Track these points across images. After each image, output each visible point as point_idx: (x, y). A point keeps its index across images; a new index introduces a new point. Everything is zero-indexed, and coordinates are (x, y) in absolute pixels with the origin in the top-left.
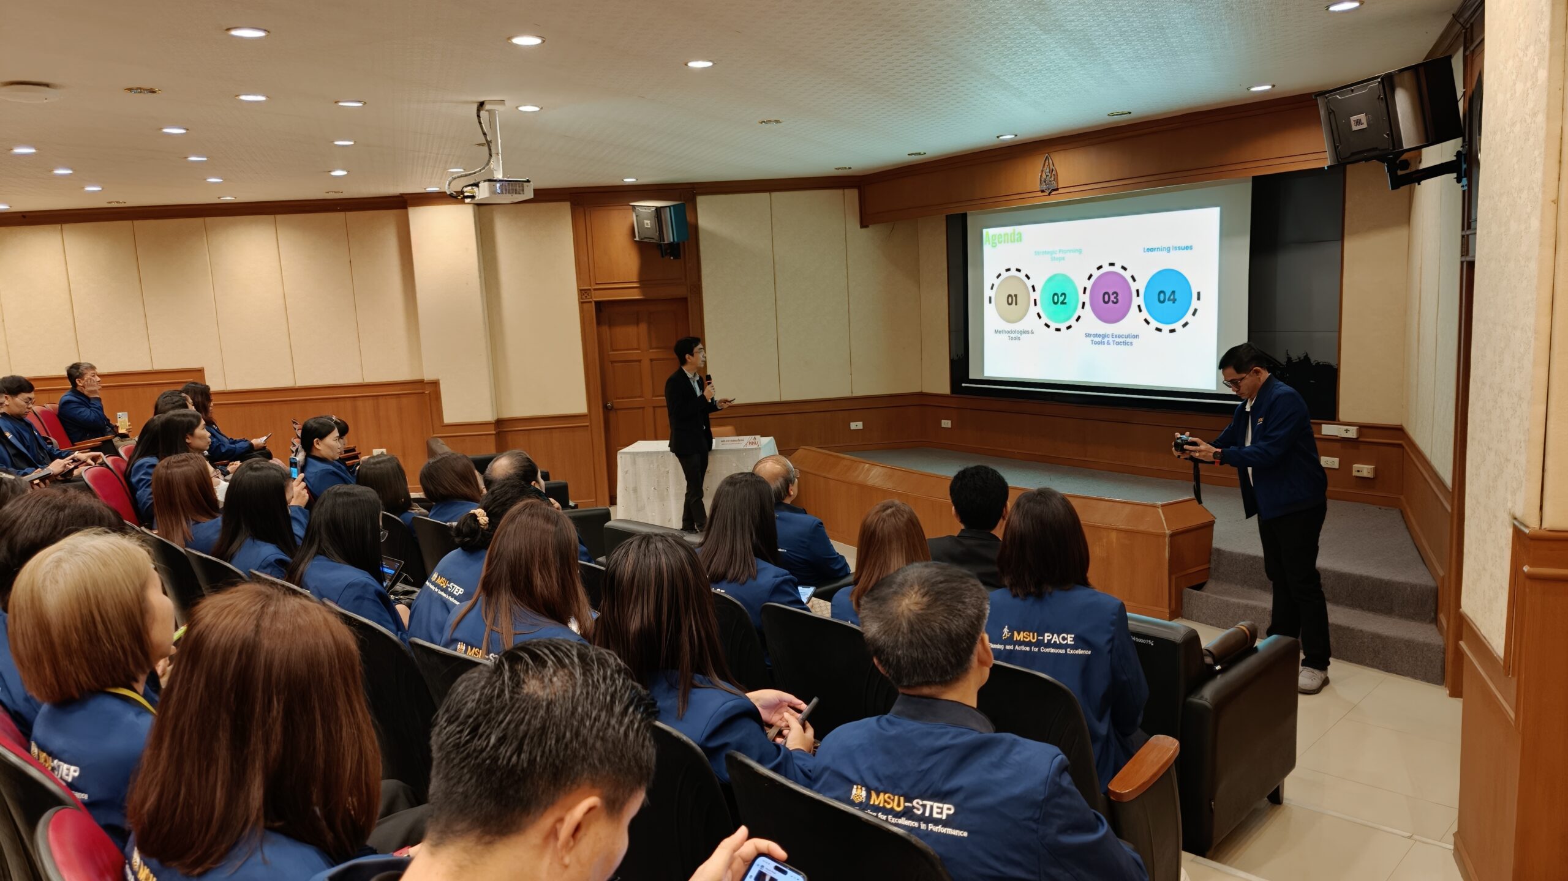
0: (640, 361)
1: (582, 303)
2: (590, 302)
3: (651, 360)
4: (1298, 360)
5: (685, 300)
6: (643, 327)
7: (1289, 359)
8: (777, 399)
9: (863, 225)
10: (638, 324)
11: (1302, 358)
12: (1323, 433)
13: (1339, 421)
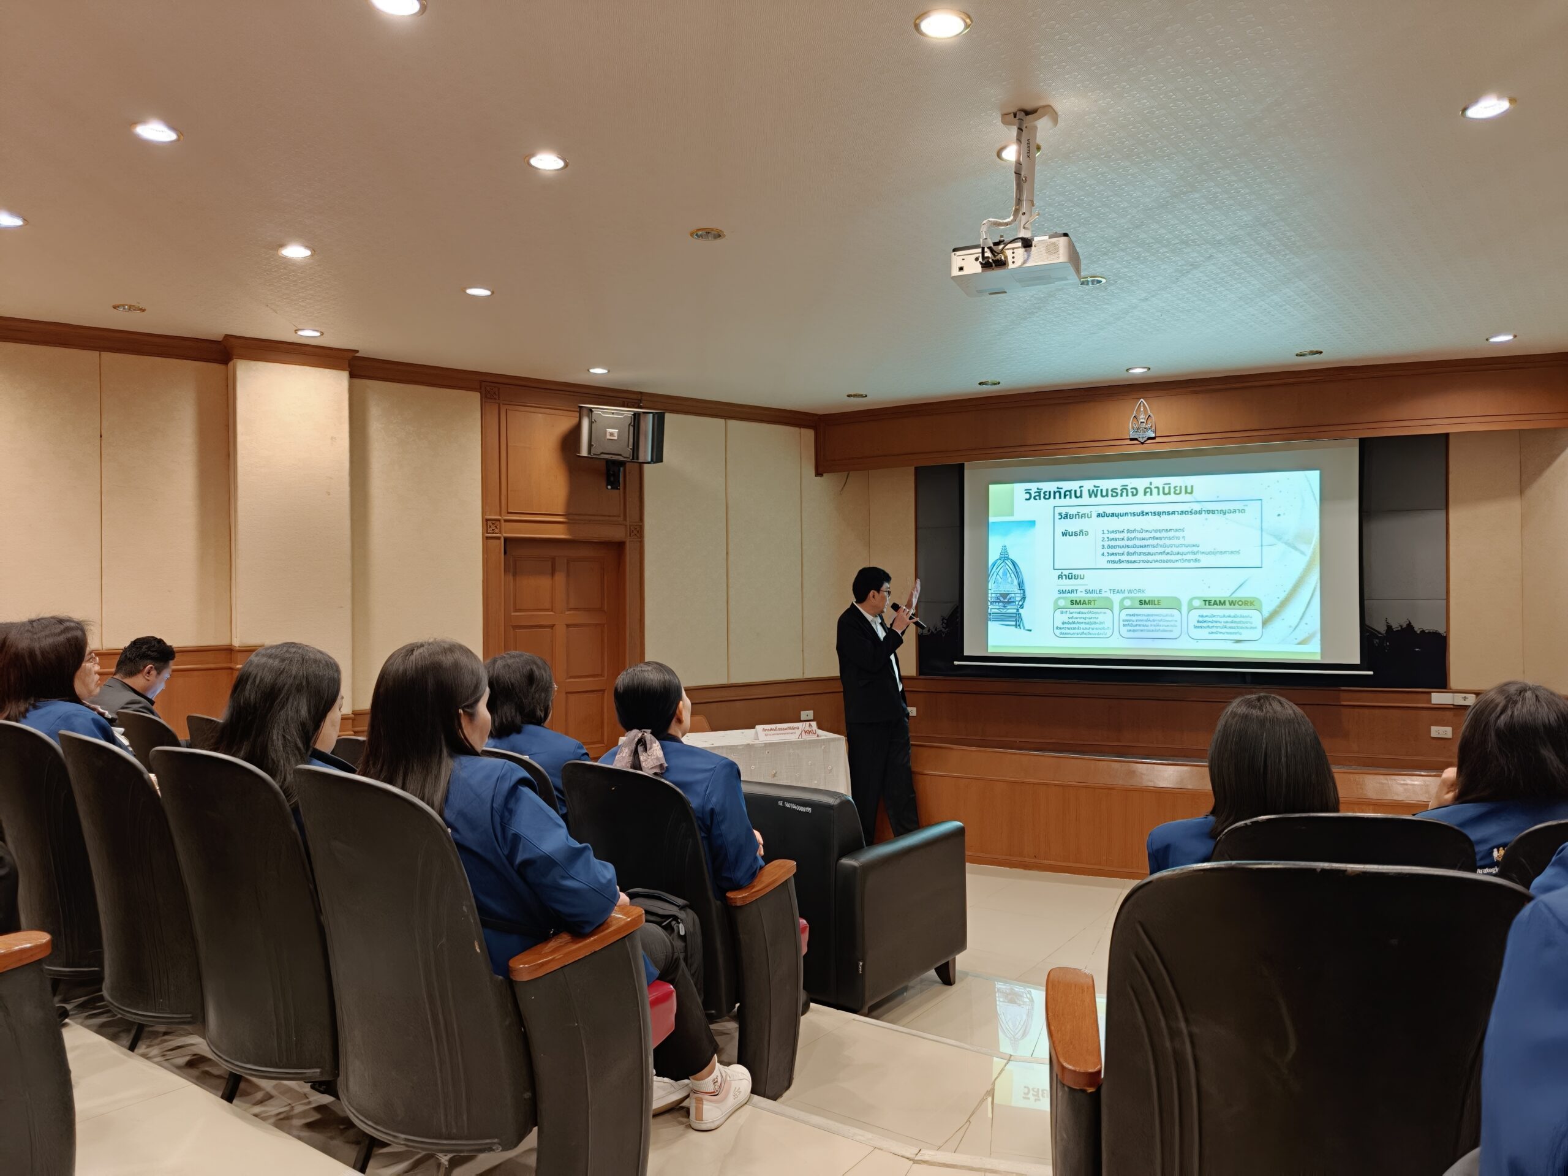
0: (552, 627)
1: (486, 539)
2: (499, 538)
3: (568, 626)
4: (1400, 628)
5: (620, 546)
6: (560, 578)
7: (1389, 627)
8: (723, 681)
9: (819, 473)
10: (553, 574)
11: (1405, 626)
12: (1433, 702)
13: (1451, 689)
